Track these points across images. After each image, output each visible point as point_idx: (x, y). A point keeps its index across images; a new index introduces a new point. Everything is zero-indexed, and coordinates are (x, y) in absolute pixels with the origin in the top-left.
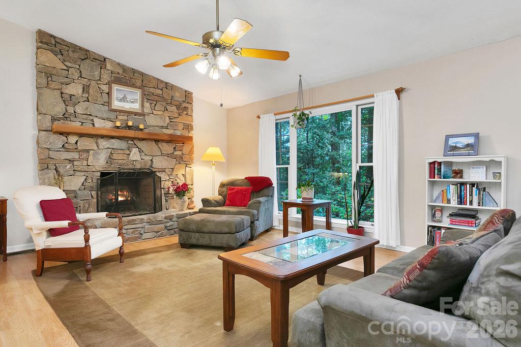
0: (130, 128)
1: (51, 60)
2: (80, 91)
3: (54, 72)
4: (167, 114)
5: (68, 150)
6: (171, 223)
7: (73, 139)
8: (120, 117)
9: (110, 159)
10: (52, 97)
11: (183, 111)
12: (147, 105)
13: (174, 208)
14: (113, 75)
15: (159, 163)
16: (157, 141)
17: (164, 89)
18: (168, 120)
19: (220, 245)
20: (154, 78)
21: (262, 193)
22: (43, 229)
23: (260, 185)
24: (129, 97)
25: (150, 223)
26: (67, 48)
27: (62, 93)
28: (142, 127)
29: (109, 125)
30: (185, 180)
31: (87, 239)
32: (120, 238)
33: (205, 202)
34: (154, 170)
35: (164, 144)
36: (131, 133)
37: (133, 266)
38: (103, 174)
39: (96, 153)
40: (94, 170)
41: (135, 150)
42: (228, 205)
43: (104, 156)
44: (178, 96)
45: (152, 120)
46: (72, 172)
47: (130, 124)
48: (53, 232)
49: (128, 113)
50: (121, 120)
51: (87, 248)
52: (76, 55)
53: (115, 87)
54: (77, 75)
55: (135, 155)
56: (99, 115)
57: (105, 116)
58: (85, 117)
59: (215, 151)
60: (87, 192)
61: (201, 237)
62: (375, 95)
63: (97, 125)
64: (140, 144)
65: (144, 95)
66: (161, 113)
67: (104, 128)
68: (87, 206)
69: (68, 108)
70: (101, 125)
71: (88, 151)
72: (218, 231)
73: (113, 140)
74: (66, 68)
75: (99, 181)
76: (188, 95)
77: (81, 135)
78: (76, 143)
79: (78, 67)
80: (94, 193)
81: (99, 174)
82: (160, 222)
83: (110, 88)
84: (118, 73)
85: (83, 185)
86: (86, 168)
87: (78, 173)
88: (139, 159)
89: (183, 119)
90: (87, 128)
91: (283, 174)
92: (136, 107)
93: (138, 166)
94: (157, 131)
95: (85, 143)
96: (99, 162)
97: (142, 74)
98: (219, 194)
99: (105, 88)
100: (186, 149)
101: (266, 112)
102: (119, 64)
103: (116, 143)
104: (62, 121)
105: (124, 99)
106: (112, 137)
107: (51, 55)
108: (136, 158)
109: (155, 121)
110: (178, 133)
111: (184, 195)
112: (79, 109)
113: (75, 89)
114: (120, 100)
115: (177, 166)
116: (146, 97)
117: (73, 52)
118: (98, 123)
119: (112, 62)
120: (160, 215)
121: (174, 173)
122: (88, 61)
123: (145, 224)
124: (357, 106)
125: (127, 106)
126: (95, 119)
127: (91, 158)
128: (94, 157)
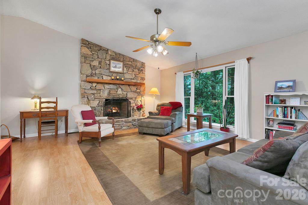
0: (118, 79)
1: (86, 51)
2: (98, 64)
3: (88, 56)
4: (134, 73)
5: (92, 89)
6: (135, 123)
7: (94, 85)
8: (114, 75)
9: (109, 93)
10: (87, 67)
11: (141, 71)
12: (125, 69)
13: (136, 116)
14: (111, 56)
15: (130, 95)
16: (129, 85)
17: (133, 62)
18: (134, 76)
19: (157, 134)
20: (128, 57)
21: (177, 109)
22: (82, 123)
23: (176, 106)
24: (118, 66)
25: (126, 122)
26: (93, 46)
27: (90, 65)
28: (123, 79)
29: (109, 78)
30: (141, 103)
31: (99, 128)
32: (113, 128)
33: (150, 113)
34: (128, 98)
35: (132, 87)
36: (118, 82)
37: (118, 141)
38: (106, 100)
39: (104, 91)
40: (102, 98)
41: (120, 89)
42: (161, 115)
43: (107, 92)
44: (139, 65)
45: (127, 76)
46: (94, 99)
47: (118, 78)
48: (86, 125)
49: (117, 73)
50: (114, 76)
51: (100, 132)
52: (96, 49)
53: (112, 62)
54: (97, 57)
55: (120, 91)
56: (105, 74)
57: (107, 74)
58: (99, 75)
59: (155, 90)
60: (99, 108)
61: (148, 130)
62: (235, 61)
63: (104, 79)
64: (122, 87)
65: (124, 65)
66: (131, 72)
67: (107, 80)
68: (100, 114)
69: (93, 71)
70: (106, 78)
71: (100, 90)
72: (156, 127)
73: (111, 85)
74: (92, 54)
75: (105, 103)
76: (143, 64)
77: (98, 83)
78: (96, 86)
79: (97, 53)
80: (102, 108)
81: (105, 100)
82: (130, 122)
83: (110, 62)
84: (113, 55)
85: (98, 104)
86: (99, 97)
87: (96, 99)
88: (121, 93)
89: (141, 75)
90: (100, 80)
91: (187, 101)
92: (120, 70)
93: (121, 97)
94: (129, 80)
95: (99, 86)
96: (105, 95)
97: (123, 56)
98: (157, 110)
99: (108, 62)
100: (142, 89)
101: (179, 71)
102: (114, 51)
103: (112, 86)
104: (90, 77)
105: (115, 67)
106: (111, 84)
107: (86, 49)
108: (120, 93)
109: (129, 76)
110: (139, 82)
111: (141, 110)
112: (97, 72)
113: (96, 63)
114: (114, 67)
115: (138, 97)
116: (125, 65)
117: (95, 47)
118: (105, 78)
119: (111, 50)
120: (130, 119)
121: (136, 100)
122: (101, 51)
123: (123, 122)
124: (226, 67)
125: (117, 70)
126: (104, 76)
127: (101, 93)
128: (103, 93)
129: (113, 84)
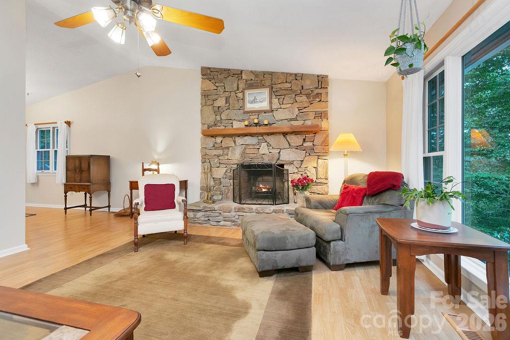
0: (256, 125)
1: (207, 85)
2: (224, 102)
3: (209, 93)
4: (296, 105)
5: (216, 148)
7: (219, 140)
8: (252, 117)
9: (243, 154)
10: (209, 110)
11: (315, 98)
12: (275, 101)
14: (247, 82)
15: (287, 156)
16: (285, 134)
17: (293, 82)
18: (296, 112)
20: (282, 73)
24: (258, 98)
26: (216, 73)
27: (213, 107)
28: (266, 122)
29: (243, 124)
30: (317, 173)
34: (281, 162)
35: (293, 136)
36: (258, 130)
39: (234, 149)
40: (232, 163)
41: (264, 145)
43: (239, 152)
44: (308, 84)
45: (280, 115)
46: (218, 165)
47: (256, 121)
49: (259, 112)
50: (252, 120)
52: (222, 76)
53: (247, 92)
54: (222, 91)
55: (264, 149)
56: (237, 119)
57: (241, 118)
58: (227, 121)
59: (348, 137)
60: (227, 180)
63: (234, 127)
64: (268, 138)
66: (290, 105)
68: (227, 191)
69: (217, 117)
70: (238, 126)
71: (228, 148)
73: (246, 138)
74: (216, 88)
76: (321, 80)
78: (221, 142)
79: (223, 84)
80: (231, 181)
81: (235, 166)
83: (244, 94)
84: (252, 80)
85: (225, 174)
86: (226, 162)
87: (221, 166)
88: (267, 152)
89: (317, 107)
90: (229, 130)
92: (265, 105)
93: (266, 160)
94: (285, 124)
95: (228, 142)
96: (236, 156)
97: (272, 74)
99: (240, 95)
100: (318, 139)
102: (251, 72)
103: (249, 140)
104: (213, 127)
105: (254, 101)
106: (246, 135)
107: (207, 82)
108: (265, 152)
109: (284, 115)
110: (309, 123)
112: (224, 117)
113: (221, 102)
114: (252, 102)
115: (307, 158)
116: (273, 93)
117: (221, 74)
118: (236, 125)
119: (247, 72)
121: (303, 166)
122: (230, 78)
125: (257, 106)
126: (234, 122)
127: (230, 153)
128: (232, 152)
129: (252, 135)
